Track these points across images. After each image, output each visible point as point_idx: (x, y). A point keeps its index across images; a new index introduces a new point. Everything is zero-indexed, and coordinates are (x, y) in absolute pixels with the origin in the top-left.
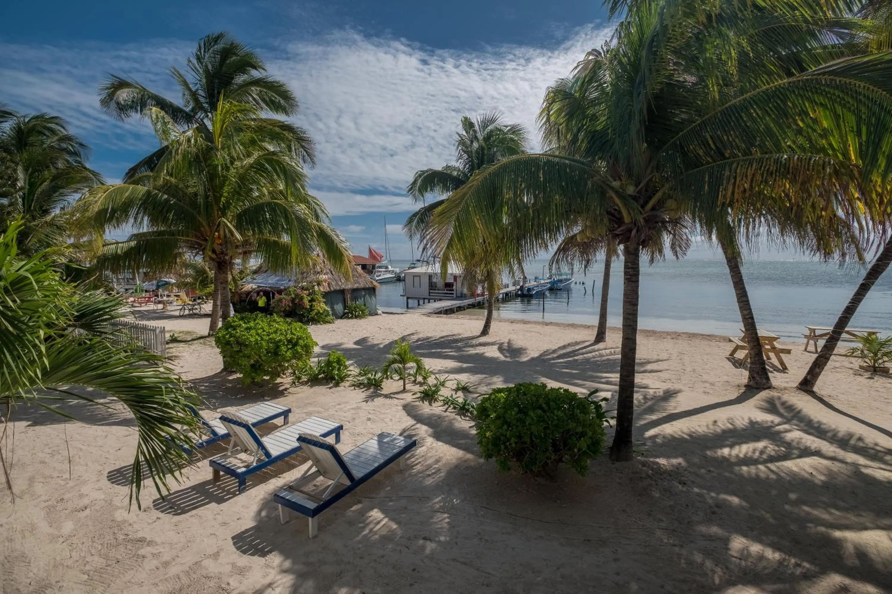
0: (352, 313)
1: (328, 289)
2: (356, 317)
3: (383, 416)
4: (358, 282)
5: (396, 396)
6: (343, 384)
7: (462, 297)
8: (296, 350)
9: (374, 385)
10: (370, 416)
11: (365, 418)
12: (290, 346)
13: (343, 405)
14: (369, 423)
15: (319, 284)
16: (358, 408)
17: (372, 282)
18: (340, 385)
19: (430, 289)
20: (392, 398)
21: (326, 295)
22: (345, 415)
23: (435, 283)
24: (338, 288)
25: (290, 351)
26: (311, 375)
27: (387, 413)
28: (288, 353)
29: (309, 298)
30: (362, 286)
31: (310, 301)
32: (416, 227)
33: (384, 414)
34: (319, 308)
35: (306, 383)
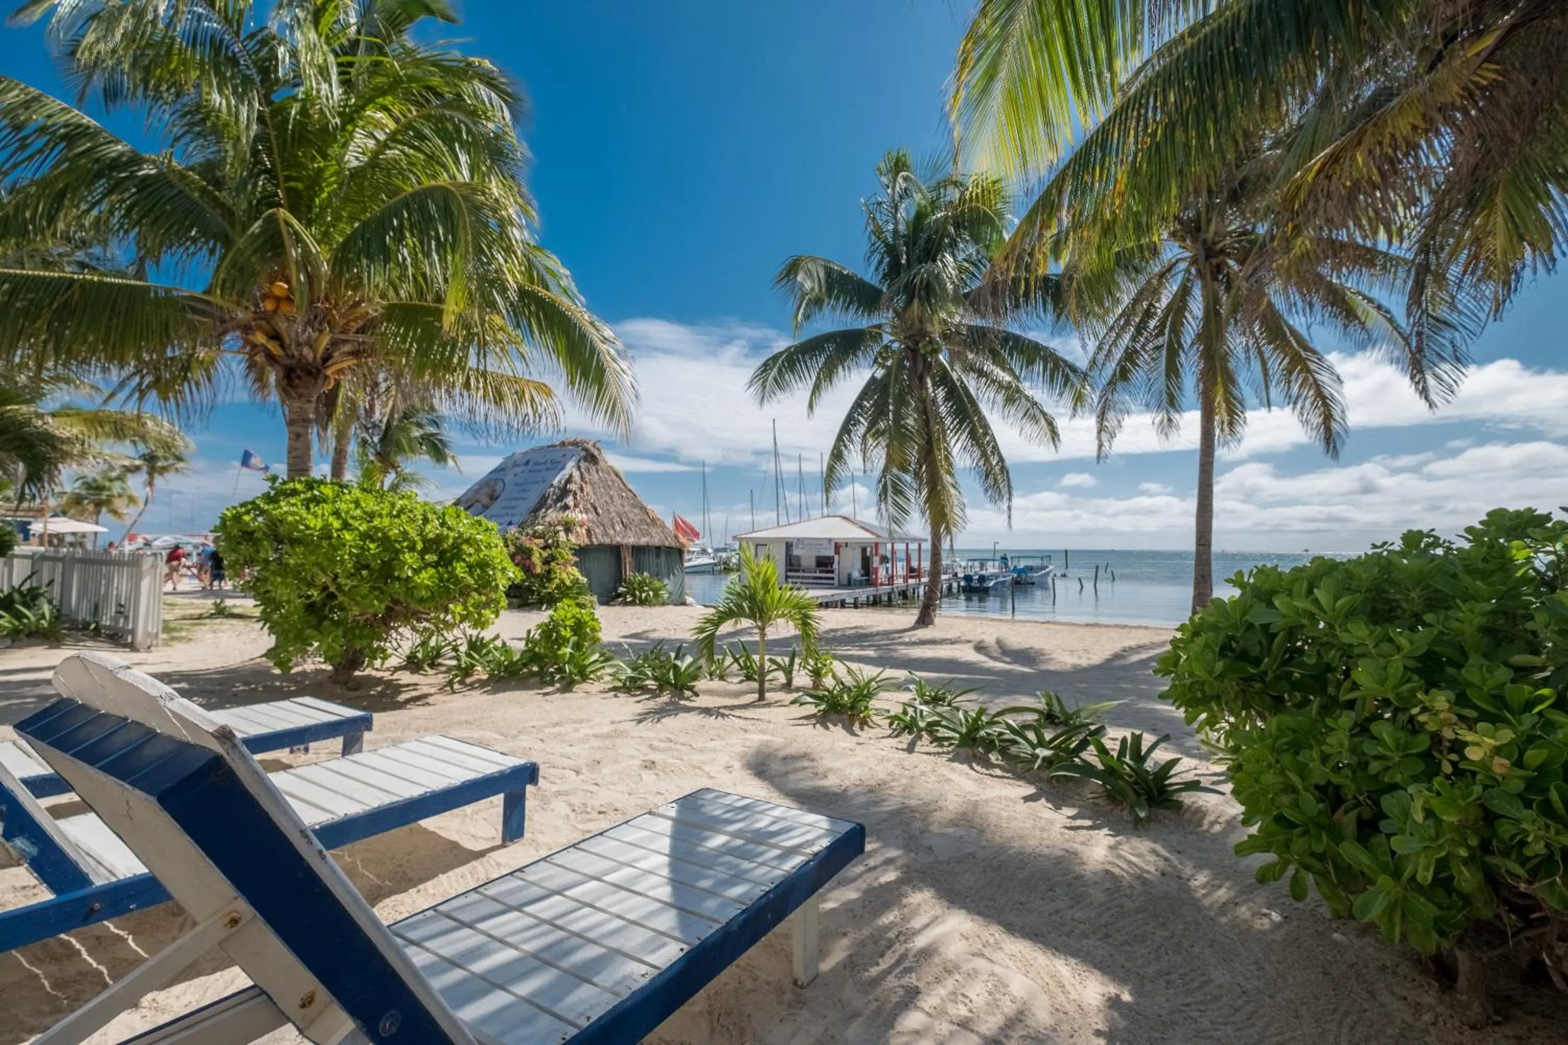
0: (634, 595)
1: (587, 541)
2: (643, 603)
3: (697, 758)
4: (649, 534)
5: (737, 713)
6: (585, 686)
7: (850, 583)
8: (452, 575)
9: (675, 686)
10: (653, 756)
11: (637, 762)
12: (431, 558)
13: (569, 728)
14: (648, 776)
15: (568, 530)
16: (618, 734)
17: (676, 537)
18: (576, 688)
19: (787, 570)
20: (723, 715)
21: (581, 551)
22: (568, 750)
23: (798, 557)
24: (607, 541)
25: (432, 571)
26: (499, 664)
27: (714, 750)
28: (424, 575)
29: (545, 554)
30: (656, 541)
31: (546, 562)
32: (775, 379)
33: (701, 751)
34: (564, 576)
35: (483, 684)
